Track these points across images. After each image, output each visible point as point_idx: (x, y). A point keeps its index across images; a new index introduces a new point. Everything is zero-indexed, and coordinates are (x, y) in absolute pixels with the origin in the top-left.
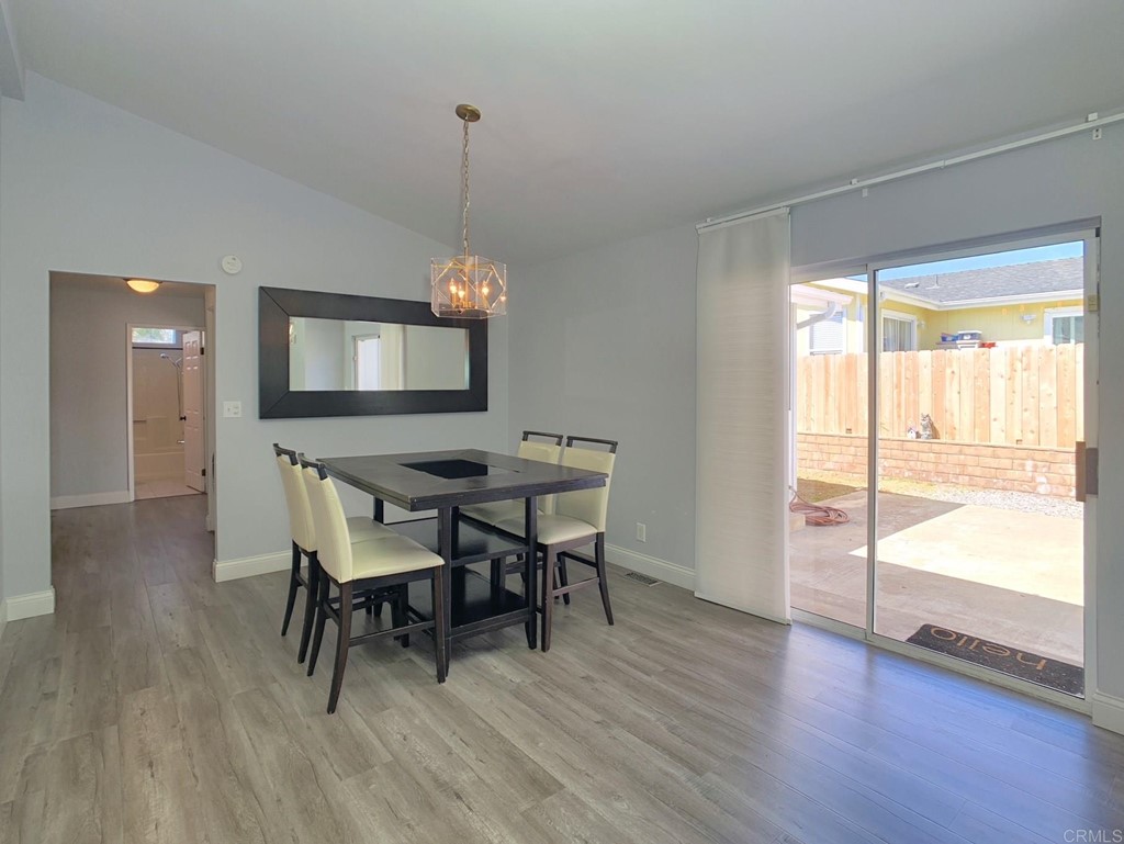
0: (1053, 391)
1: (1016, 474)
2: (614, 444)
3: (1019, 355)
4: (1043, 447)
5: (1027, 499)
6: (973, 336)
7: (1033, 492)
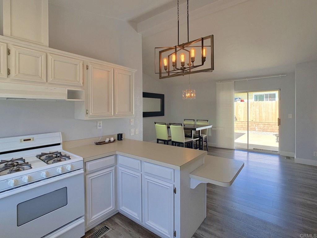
0: (258, 110)
1: (252, 127)
2: (208, 121)
3: (252, 103)
4: (256, 121)
5: (254, 132)
6: (239, 98)
7: (255, 130)
